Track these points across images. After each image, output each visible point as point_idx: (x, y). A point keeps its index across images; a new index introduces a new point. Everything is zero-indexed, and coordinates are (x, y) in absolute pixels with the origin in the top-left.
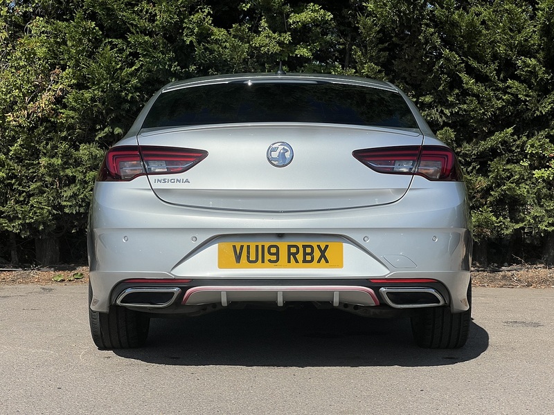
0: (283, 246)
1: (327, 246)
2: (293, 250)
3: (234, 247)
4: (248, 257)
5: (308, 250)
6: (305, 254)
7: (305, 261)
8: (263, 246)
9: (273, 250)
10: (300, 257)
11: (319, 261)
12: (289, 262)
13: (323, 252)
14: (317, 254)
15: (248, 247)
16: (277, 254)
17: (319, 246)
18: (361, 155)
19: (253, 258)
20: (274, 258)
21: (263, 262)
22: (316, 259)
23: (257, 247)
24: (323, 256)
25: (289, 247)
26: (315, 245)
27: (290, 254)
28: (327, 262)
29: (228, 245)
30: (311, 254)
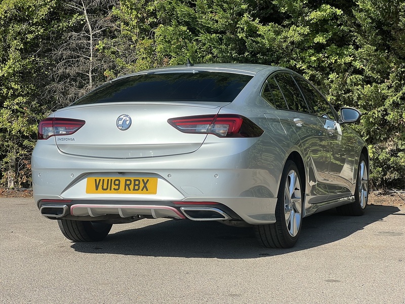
0: (123, 179)
1: (148, 180)
2: (128, 182)
3: (96, 180)
4: (103, 186)
5: (137, 183)
6: (135, 185)
7: (134, 189)
8: (111, 180)
9: (117, 182)
10: (132, 187)
11: (142, 190)
12: (125, 190)
13: (145, 184)
14: (142, 185)
15: (103, 180)
16: (119, 185)
17: (143, 180)
18: (174, 122)
19: (105, 187)
20: (117, 187)
21: (110, 190)
22: (141, 188)
23: (108, 180)
24: (145, 186)
25: (126, 180)
26: (141, 179)
27: (126, 185)
28: (147, 190)
29: (92, 179)
30: (138, 185)
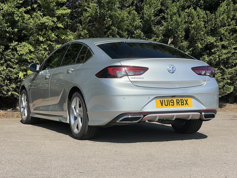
0: (175, 99)
1: (187, 99)
2: (178, 101)
3: (160, 100)
4: (165, 104)
6: (181, 102)
7: (182, 105)
8: (169, 100)
9: (172, 101)
10: (180, 103)
11: (186, 105)
12: (177, 105)
13: (186, 102)
15: (164, 100)
16: (173, 102)
18: (194, 69)
19: (166, 104)
20: (173, 104)
21: (170, 105)
22: (185, 104)
23: (167, 100)
24: (186, 103)
25: (177, 100)
26: (184, 99)
27: (177, 102)
28: (188, 105)
29: (158, 100)
30: (183, 102)
